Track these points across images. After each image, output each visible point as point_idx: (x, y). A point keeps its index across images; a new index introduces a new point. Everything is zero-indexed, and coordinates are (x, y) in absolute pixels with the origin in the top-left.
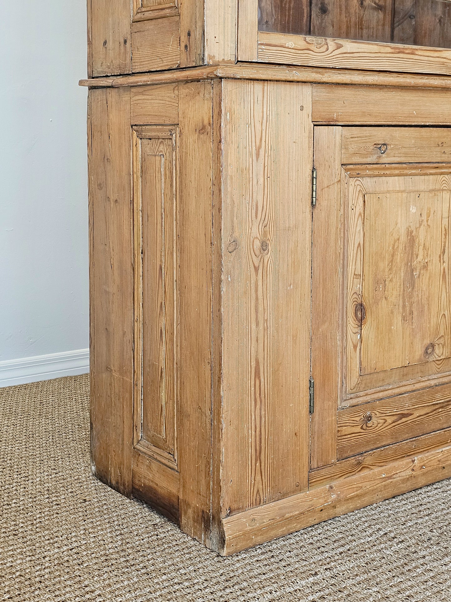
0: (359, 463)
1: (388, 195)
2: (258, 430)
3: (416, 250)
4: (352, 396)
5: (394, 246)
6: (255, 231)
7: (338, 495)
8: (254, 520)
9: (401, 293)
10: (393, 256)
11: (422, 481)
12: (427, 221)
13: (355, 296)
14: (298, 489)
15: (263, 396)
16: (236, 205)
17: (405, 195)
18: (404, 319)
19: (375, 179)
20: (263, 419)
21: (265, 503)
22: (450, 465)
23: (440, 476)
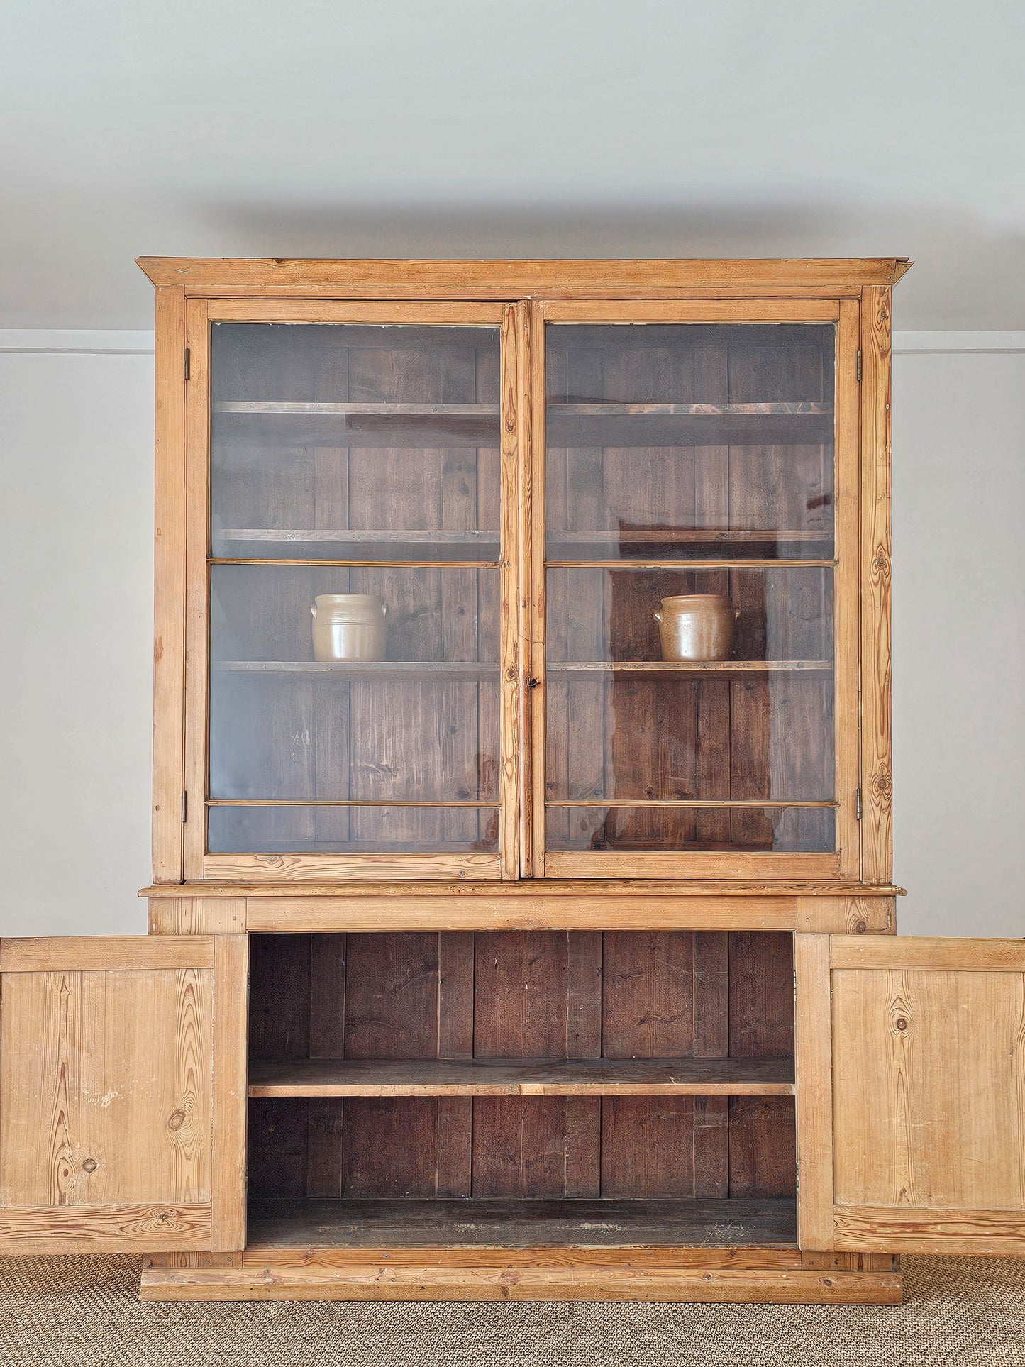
0: (308, 1258)
7: (274, 1281)
11: (390, 1294)
14: (230, 1264)
22: (433, 1287)
23: (418, 1294)
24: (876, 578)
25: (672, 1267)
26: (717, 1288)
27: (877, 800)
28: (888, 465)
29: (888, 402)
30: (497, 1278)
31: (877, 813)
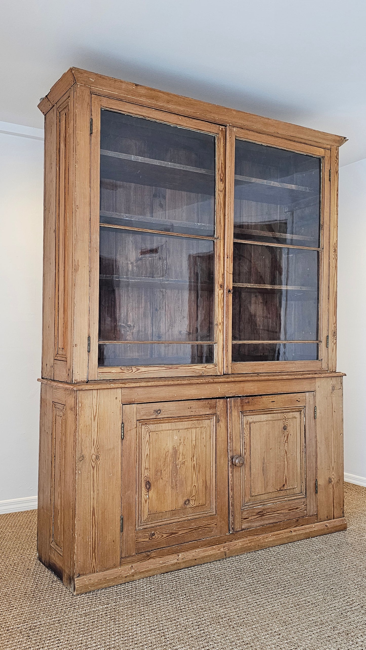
0: (148, 556)
1: (162, 432)
2: (94, 539)
3: (178, 456)
4: (144, 524)
5: (166, 454)
6: (93, 451)
7: (136, 570)
8: (90, 579)
9: (170, 476)
10: (165, 459)
11: (183, 565)
12: (184, 443)
13: (146, 478)
14: (115, 566)
15: (96, 523)
16: (83, 441)
17: (171, 431)
18: (172, 488)
19: (156, 425)
20: (96, 534)
21: (97, 572)
22: (199, 558)
23: (194, 563)
24: (333, 256)
25: (279, 530)
26: (294, 536)
27: (333, 340)
28: (337, 214)
29: (338, 191)
30: (222, 549)
31: (333, 345)
